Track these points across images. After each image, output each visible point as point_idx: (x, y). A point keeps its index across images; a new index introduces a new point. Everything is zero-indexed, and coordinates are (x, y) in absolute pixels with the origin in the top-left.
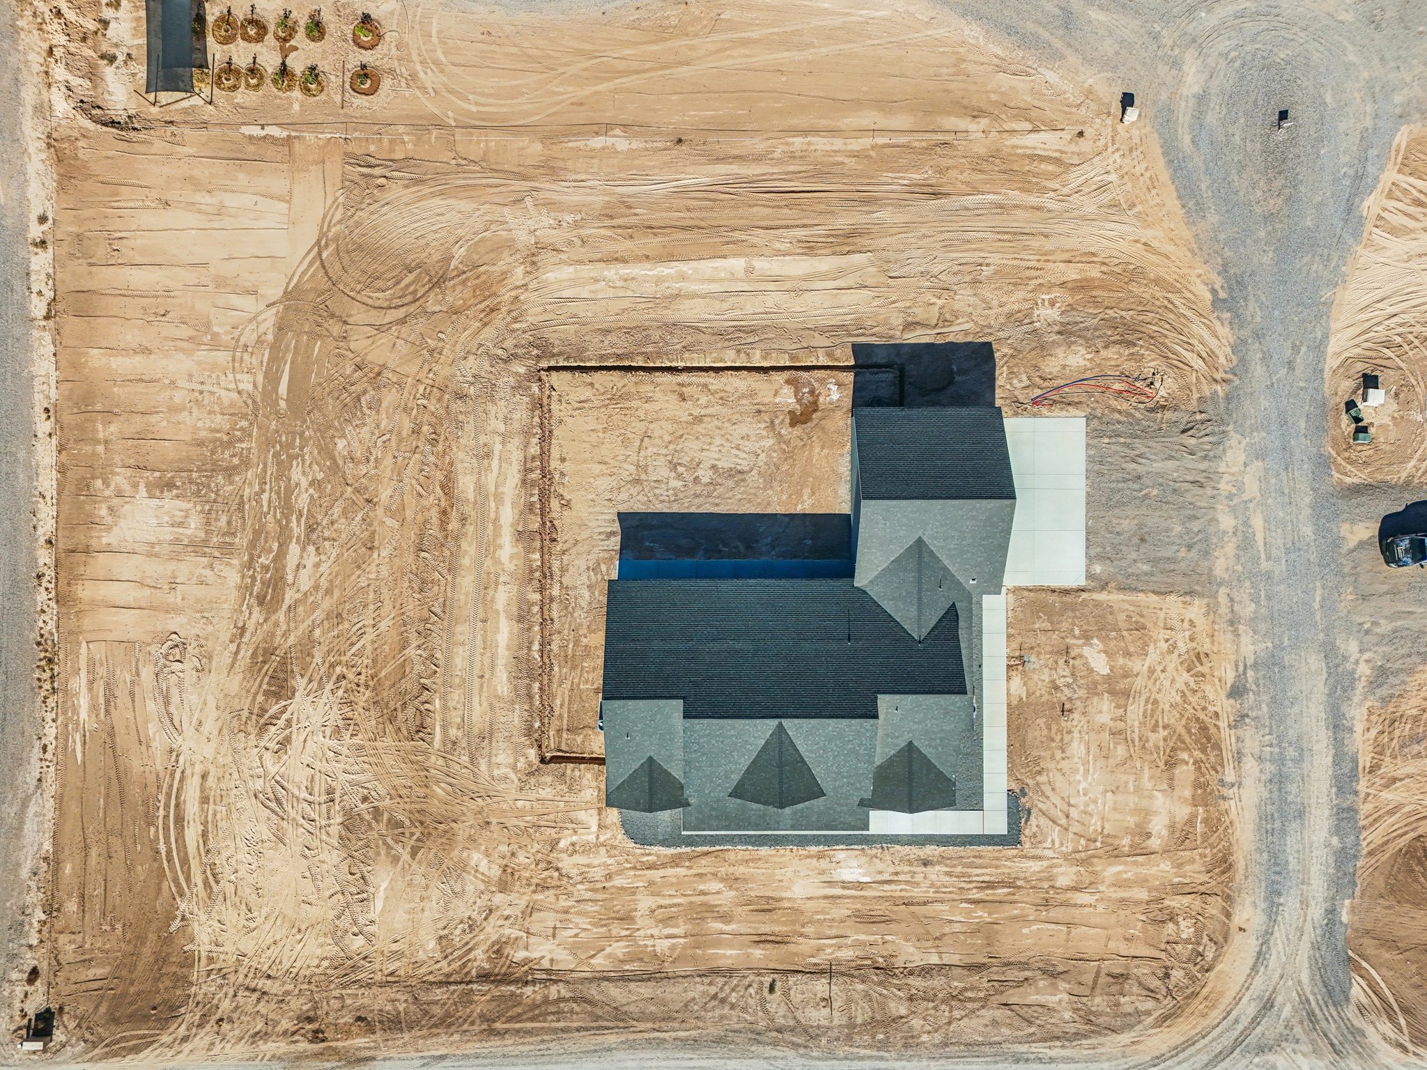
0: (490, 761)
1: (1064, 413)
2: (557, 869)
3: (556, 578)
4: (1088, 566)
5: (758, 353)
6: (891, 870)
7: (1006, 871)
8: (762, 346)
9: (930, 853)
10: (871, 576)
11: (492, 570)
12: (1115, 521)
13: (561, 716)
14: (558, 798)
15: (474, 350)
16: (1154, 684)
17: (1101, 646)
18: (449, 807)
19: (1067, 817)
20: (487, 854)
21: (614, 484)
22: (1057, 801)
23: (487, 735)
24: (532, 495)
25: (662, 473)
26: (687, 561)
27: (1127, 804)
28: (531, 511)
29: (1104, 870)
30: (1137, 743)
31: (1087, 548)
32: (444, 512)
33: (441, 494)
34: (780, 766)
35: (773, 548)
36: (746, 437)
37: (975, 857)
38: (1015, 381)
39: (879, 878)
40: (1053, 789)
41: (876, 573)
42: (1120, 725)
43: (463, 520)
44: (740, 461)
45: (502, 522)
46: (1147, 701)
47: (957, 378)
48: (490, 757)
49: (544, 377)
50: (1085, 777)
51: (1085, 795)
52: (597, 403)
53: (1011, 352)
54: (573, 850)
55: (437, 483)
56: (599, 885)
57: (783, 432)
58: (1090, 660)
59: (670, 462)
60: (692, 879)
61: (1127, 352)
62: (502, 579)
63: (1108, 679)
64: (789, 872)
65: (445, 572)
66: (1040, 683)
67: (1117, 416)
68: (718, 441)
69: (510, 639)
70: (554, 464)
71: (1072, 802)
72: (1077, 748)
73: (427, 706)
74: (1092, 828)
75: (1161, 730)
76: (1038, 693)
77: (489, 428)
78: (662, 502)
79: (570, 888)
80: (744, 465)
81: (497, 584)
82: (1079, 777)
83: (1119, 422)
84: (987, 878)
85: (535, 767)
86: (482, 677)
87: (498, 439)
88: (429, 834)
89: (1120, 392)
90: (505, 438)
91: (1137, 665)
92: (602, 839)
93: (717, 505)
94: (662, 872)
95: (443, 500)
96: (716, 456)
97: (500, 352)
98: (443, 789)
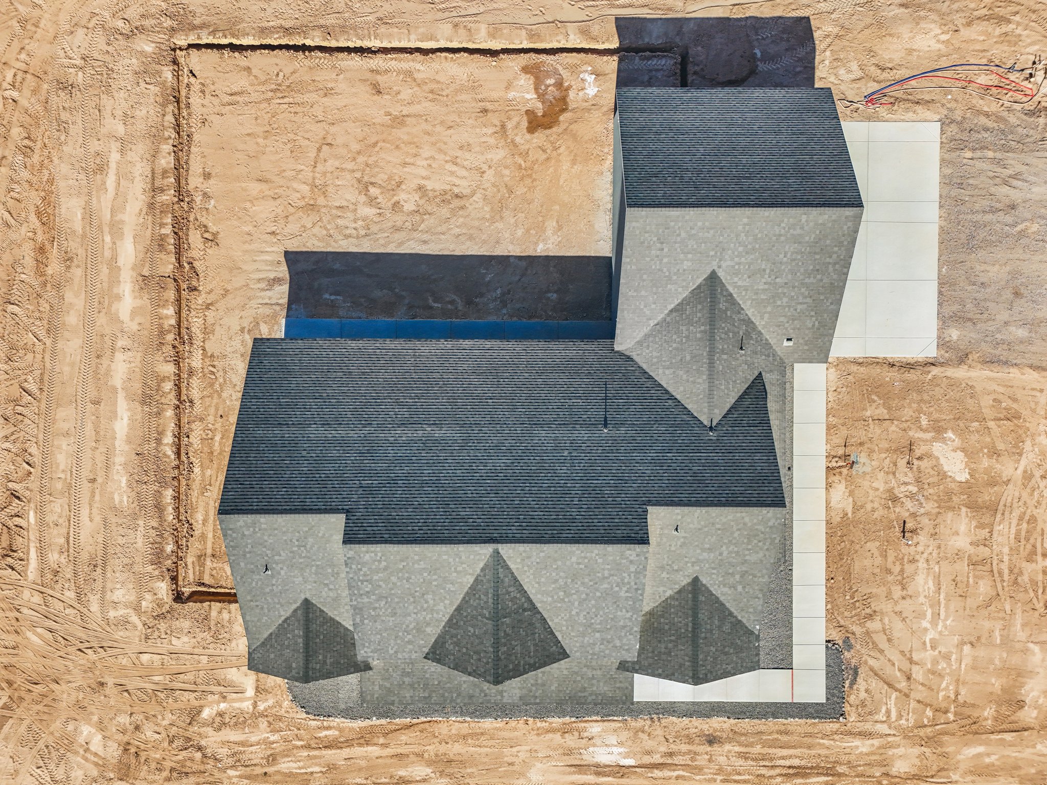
0: (103, 599)
1: (910, 115)
2: (200, 749)
3: (197, 343)
4: (941, 330)
5: (483, 29)
6: (663, 749)
7: (823, 752)
8: (490, 18)
9: (716, 725)
10: (639, 334)
11: (107, 331)
12: (978, 268)
13: (203, 537)
14: (200, 651)
15: (84, 22)
16: (1032, 494)
17: (958, 442)
18: (48, 662)
19: (909, 678)
20: (101, 726)
21: (279, 211)
22: (895, 657)
23: (99, 563)
24: (162, 225)
25: (348, 196)
26: (384, 319)
27: (991, 661)
28: (161, 247)
29: (959, 753)
30: (1006, 577)
31: (940, 304)
32: (41, 250)
33: (38, 224)
34: (496, 617)
35: (504, 304)
36: (466, 147)
37: (780, 732)
38: (842, 72)
39: (647, 760)
40: (889, 640)
41: (646, 330)
42: (984, 552)
43: (68, 260)
44: (457, 182)
45: (121, 262)
46: (1021, 519)
47: (761, 66)
48: (103, 592)
49: (182, 61)
50: (934, 623)
51: (933, 648)
52: (255, 96)
53: (836, 30)
54: (221, 722)
55: (32, 209)
56: (259, 771)
57: (518, 139)
58: (942, 461)
59: (359, 181)
60: (389, 761)
61: (998, 31)
62: (120, 343)
63: (967, 487)
64: (522, 752)
65: (42, 333)
66: (871, 492)
67: (983, 120)
68: (426, 152)
69: (131, 428)
70: (194, 181)
71: (915, 657)
72: (923, 583)
73: (17, 521)
74: (942, 694)
75: (1039, 558)
76: (869, 507)
77: (103, 131)
78: (347, 237)
79: (217, 774)
80: (463, 187)
81: (113, 350)
82: (925, 624)
83: (986, 129)
84: (796, 762)
85: (167, 607)
86: (93, 481)
87: (115, 146)
88: (21, 699)
89: (988, 88)
90: (124, 144)
91: (1009, 469)
92: (261, 707)
93: (425, 242)
94: (346, 752)
95: (39, 232)
96: (424, 173)
97: (120, 24)
98: (40, 636)
